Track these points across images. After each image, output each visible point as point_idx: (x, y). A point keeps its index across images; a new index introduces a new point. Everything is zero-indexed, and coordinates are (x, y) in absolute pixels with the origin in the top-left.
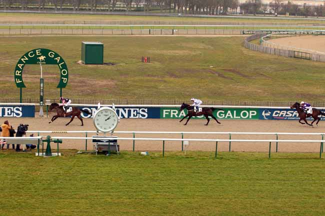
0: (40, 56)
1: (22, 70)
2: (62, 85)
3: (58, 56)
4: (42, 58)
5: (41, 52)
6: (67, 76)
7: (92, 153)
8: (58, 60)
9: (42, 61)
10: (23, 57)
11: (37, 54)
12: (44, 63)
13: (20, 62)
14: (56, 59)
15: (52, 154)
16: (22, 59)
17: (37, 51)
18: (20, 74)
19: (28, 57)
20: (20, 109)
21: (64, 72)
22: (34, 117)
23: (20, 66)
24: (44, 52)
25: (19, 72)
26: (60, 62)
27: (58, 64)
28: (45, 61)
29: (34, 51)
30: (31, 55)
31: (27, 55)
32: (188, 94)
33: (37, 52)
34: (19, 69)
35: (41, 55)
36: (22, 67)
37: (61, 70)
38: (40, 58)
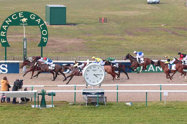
0: (22, 18)
1: (6, 31)
2: (42, 44)
3: (39, 18)
4: (24, 20)
5: (23, 15)
6: (47, 36)
7: (82, 105)
8: (39, 22)
9: (25, 23)
10: (7, 20)
11: (20, 17)
12: (27, 24)
13: (5, 24)
14: (37, 20)
15: (47, 105)
16: (6, 21)
17: (19, 13)
18: (4, 34)
19: (11, 19)
20: (6, 66)
21: (44, 33)
22: (19, 73)
23: (5, 27)
24: (26, 14)
25: (3, 33)
26: (41, 24)
27: (39, 25)
28: (27, 23)
29: (17, 14)
30: (14, 17)
31: (10, 17)
32: (149, 50)
33: (20, 15)
34: (4, 31)
35: (24, 17)
36: (7, 28)
37: (42, 30)
38: (22, 20)
